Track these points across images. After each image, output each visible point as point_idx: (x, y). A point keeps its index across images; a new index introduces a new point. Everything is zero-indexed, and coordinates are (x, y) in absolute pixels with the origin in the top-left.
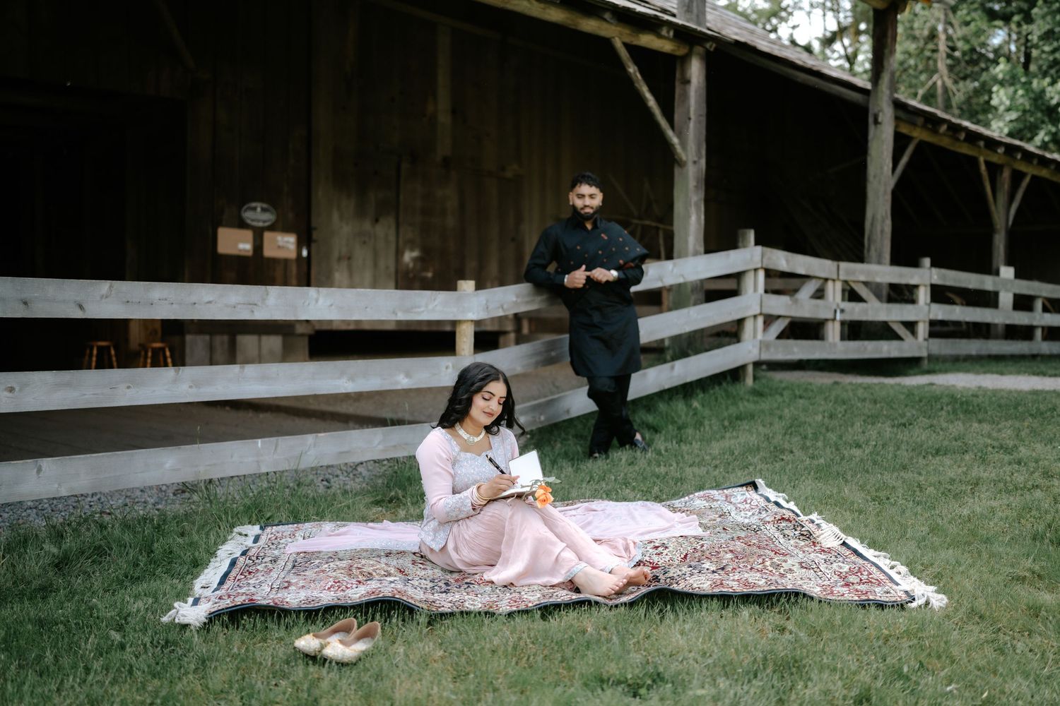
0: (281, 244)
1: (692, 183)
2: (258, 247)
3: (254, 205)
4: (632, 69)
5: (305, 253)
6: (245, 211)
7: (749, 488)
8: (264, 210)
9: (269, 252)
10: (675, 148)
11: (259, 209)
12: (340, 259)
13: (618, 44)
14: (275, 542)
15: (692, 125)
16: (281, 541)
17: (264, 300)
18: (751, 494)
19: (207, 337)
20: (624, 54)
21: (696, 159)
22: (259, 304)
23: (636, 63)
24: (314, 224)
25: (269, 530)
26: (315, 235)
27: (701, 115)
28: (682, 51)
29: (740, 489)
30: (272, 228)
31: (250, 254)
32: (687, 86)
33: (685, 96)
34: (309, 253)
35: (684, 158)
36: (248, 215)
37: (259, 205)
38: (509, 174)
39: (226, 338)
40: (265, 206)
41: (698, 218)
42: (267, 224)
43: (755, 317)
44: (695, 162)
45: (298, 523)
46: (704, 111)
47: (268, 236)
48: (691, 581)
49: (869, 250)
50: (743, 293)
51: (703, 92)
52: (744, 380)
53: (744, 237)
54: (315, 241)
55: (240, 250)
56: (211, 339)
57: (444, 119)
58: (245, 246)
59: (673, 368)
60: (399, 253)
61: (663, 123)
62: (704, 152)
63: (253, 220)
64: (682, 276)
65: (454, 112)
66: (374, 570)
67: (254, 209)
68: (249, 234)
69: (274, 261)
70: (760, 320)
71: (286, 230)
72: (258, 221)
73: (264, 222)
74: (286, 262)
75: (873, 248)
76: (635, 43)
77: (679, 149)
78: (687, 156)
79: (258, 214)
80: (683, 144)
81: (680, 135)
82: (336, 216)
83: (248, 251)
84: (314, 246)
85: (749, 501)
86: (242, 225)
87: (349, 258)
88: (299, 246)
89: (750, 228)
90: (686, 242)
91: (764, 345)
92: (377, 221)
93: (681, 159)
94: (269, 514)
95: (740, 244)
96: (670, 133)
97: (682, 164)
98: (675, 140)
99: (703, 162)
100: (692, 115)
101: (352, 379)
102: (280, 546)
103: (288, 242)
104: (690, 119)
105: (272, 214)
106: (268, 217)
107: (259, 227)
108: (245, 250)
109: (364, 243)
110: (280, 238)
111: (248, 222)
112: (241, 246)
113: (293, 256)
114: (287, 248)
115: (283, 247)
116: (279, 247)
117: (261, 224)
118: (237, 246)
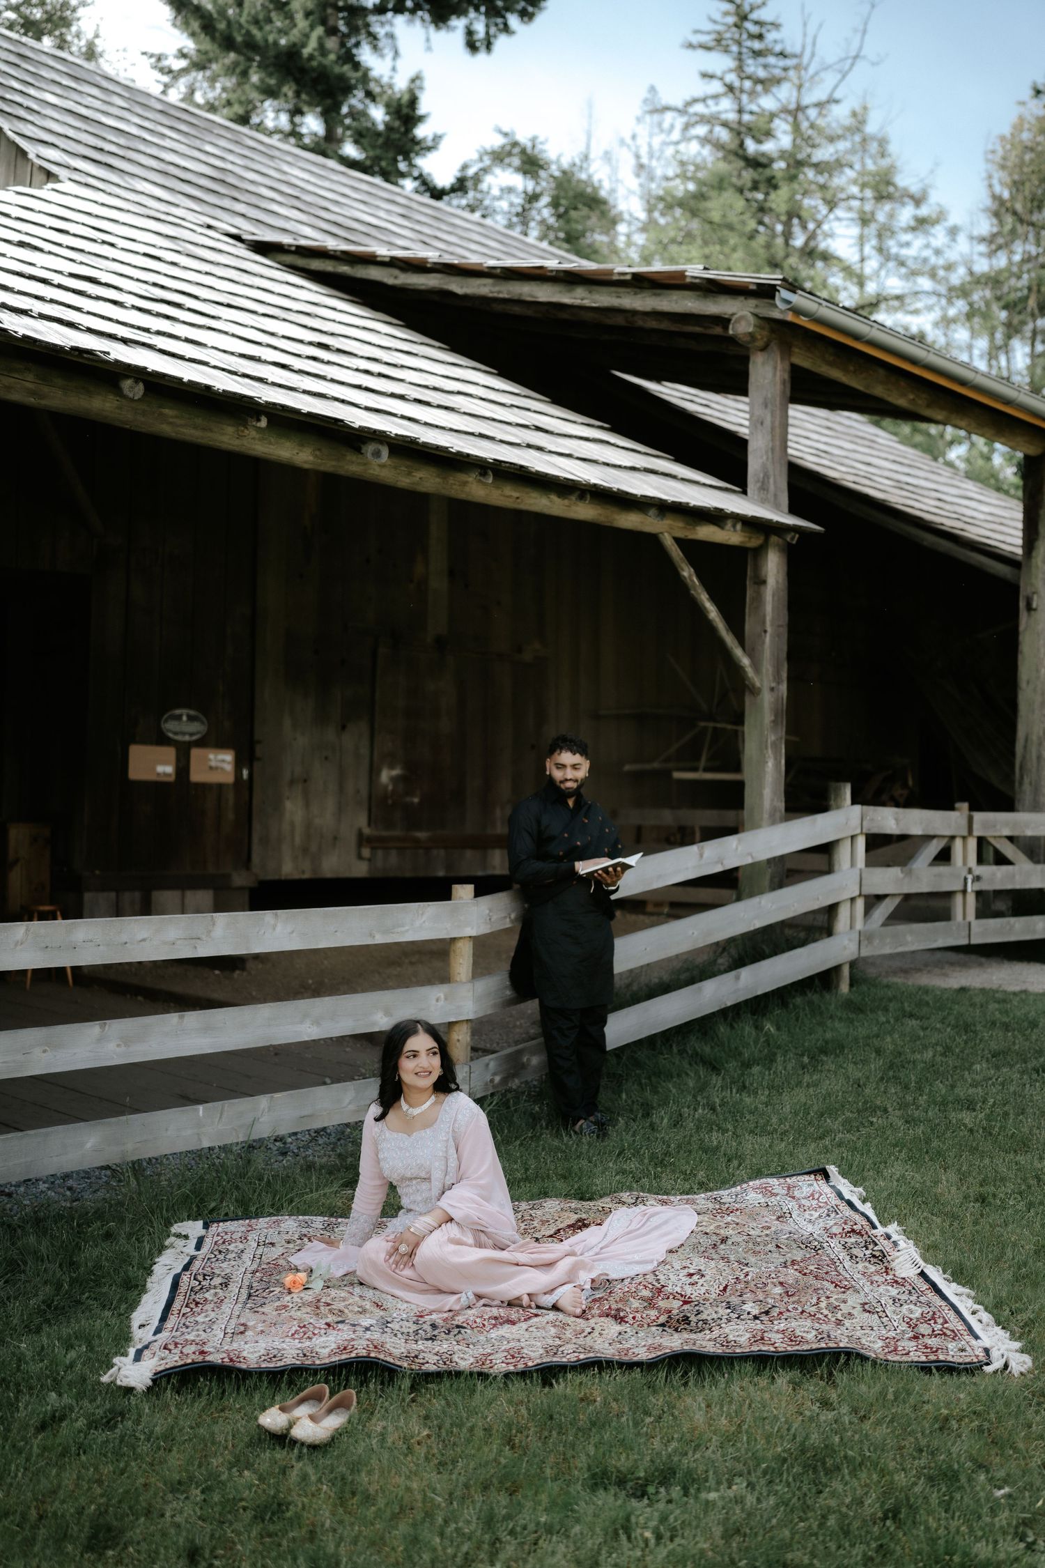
0: (213, 764)
1: (768, 717)
2: (183, 769)
3: (178, 712)
4: (687, 572)
5: (245, 773)
6: (166, 721)
7: (819, 1177)
8: (191, 718)
9: (197, 776)
10: (745, 672)
11: (185, 718)
12: (292, 782)
13: (668, 541)
14: (222, 1248)
15: (768, 639)
16: (231, 1248)
17: (209, 932)
18: (820, 1185)
19: (113, 895)
20: (676, 553)
21: (773, 685)
22: (203, 937)
23: (692, 563)
24: (257, 737)
25: (214, 1228)
26: (259, 750)
27: (779, 626)
28: (755, 542)
29: (806, 1177)
30: (202, 743)
31: (172, 779)
32: (762, 588)
33: (759, 599)
34: (251, 775)
35: (758, 684)
36: (170, 727)
37: (184, 712)
38: (527, 656)
39: (137, 895)
40: (192, 713)
41: (777, 764)
42: (194, 738)
43: (853, 900)
44: (772, 689)
45: (250, 1218)
46: (784, 619)
47: (195, 753)
48: (727, 1330)
49: (1021, 784)
50: (836, 867)
51: (784, 595)
52: (837, 986)
53: (838, 795)
54: (259, 759)
55: (158, 774)
56: (117, 897)
57: (438, 583)
58: (166, 769)
59: (738, 978)
60: (373, 772)
61: (729, 639)
62: (784, 675)
63: (176, 733)
64: (750, 854)
65: (451, 573)
66: (346, 1307)
67: (179, 718)
68: (170, 752)
69: (204, 787)
70: (860, 904)
71: (221, 745)
72: (184, 734)
73: (191, 734)
74: (220, 786)
75: (1026, 781)
76: (691, 536)
77: (750, 672)
78: (761, 680)
79: (184, 725)
80: (756, 666)
81: (751, 654)
82: (287, 722)
83: (169, 775)
84: (257, 765)
85: (816, 1196)
86: (162, 739)
87: (305, 781)
88: (238, 764)
89: (846, 781)
90: (761, 795)
91: (865, 938)
92: (344, 727)
93: (753, 686)
94: (213, 1205)
95: (832, 802)
96: (738, 652)
97: (755, 692)
98: (745, 661)
99: (784, 688)
100: (769, 629)
101: (317, 1022)
102: (230, 1256)
103: (223, 761)
104: (765, 631)
105: (203, 723)
106: (197, 728)
107: (184, 742)
108: (165, 774)
109: (326, 758)
110: (211, 756)
111: (171, 735)
112: (160, 769)
113: (230, 779)
114: (222, 769)
115: (217, 768)
116: (211, 768)
117: (187, 738)
118: (154, 769)
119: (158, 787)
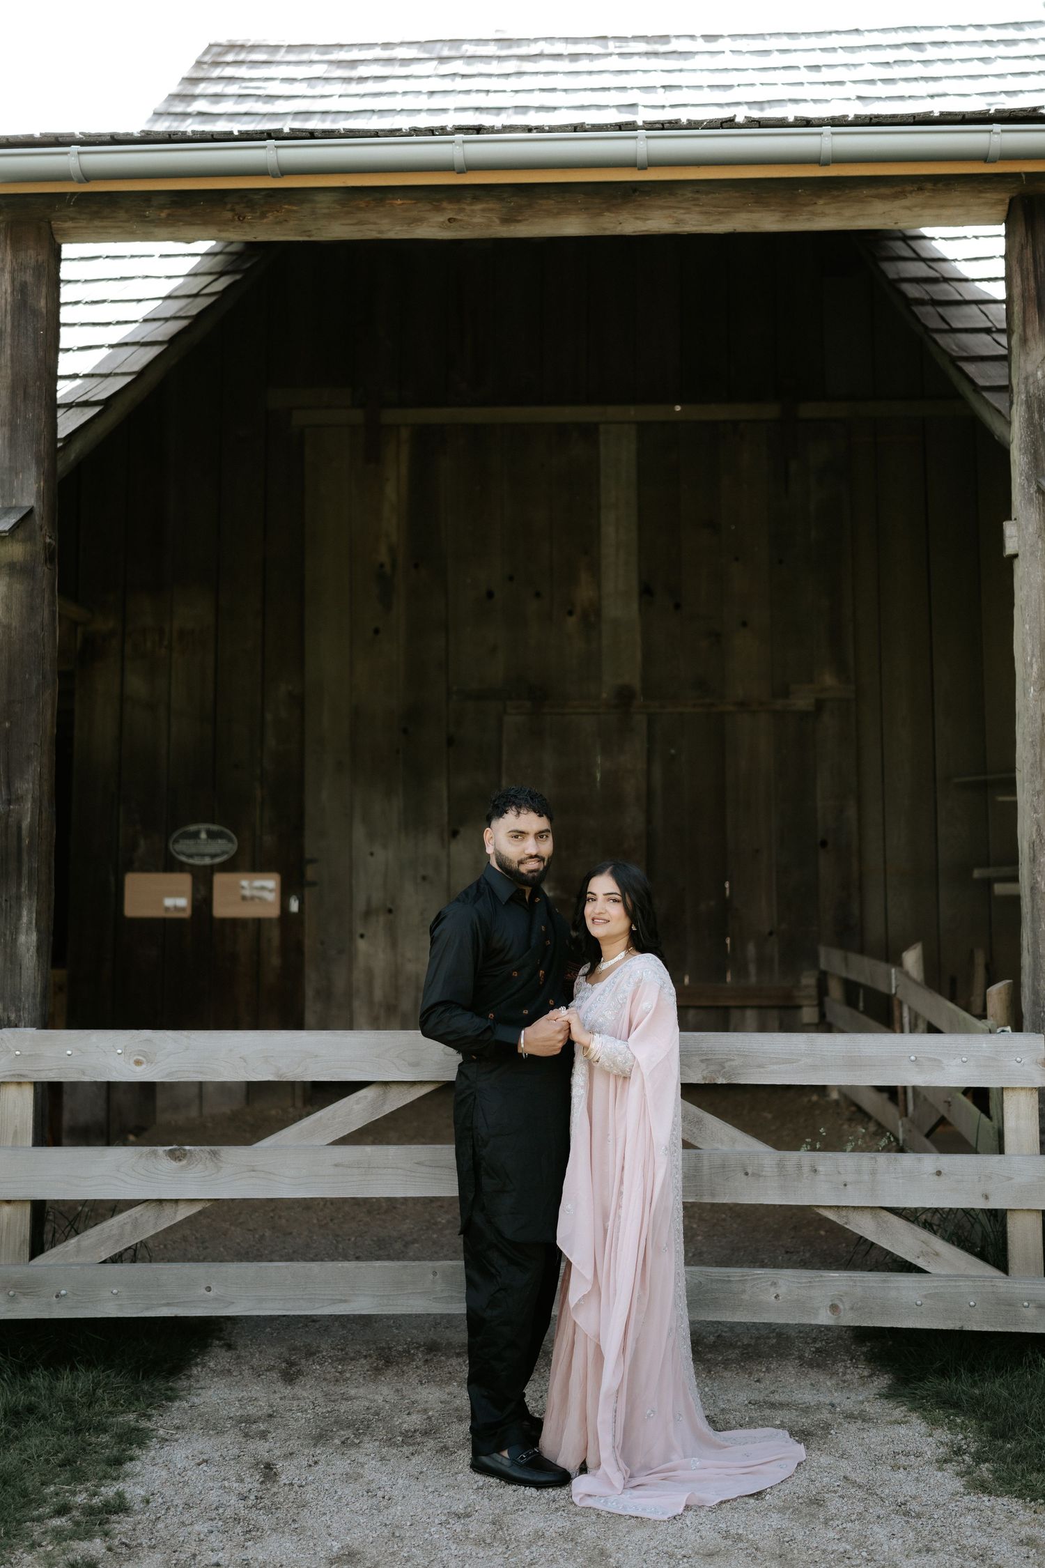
0: (247, 893)
2: (203, 902)
3: (193, 828)
5: (294, 906)
6: (176, 841)
8: (212, 835)
9: (223, 908)
11: (203, 836)
12: (368, 914)
24: (310, 851)
26: (310, 872)
30: (230, 866)
31: (187, 914)
34: (302, 905)
36: (182, 848)
37: (203, 829)
40: (215, 828)
42: (218, 860)
47: (220, 879)
54: (315, 883)
55: (167, 909)
57: (621, 609)
58: (178, 903)
63: (190, 856)
67: (196, 835)
68: (185, 880)
69: (235, 923)
71: (258, 867)
72: (203, 856)
73: (213, 856)
74: (259, 922)
79: (202, 844)
82: (359, 833)
83: (183, 909)
84: (307, 891)
86: (171, 865)
87: (389, 911)
88: (285, 893)
92: (455, 834)
103: (263, 888)
105: (230, 840)
106: (225, 848)
107: (205, 867)
108: (176, 908)
109: (424, 878)
110: (245, 883)
111: (183, 859)
112: (169, 902)
113: (274, 912)
114: (260, 899)
115: (252, 898)
116: (244, 898)
117: (207, 861)
118: (161, 902)
119: (166, 926)
